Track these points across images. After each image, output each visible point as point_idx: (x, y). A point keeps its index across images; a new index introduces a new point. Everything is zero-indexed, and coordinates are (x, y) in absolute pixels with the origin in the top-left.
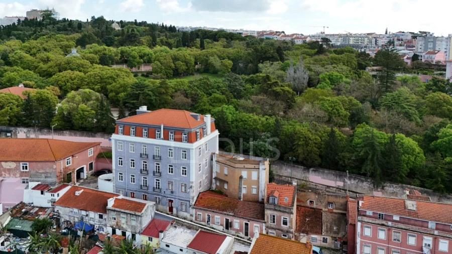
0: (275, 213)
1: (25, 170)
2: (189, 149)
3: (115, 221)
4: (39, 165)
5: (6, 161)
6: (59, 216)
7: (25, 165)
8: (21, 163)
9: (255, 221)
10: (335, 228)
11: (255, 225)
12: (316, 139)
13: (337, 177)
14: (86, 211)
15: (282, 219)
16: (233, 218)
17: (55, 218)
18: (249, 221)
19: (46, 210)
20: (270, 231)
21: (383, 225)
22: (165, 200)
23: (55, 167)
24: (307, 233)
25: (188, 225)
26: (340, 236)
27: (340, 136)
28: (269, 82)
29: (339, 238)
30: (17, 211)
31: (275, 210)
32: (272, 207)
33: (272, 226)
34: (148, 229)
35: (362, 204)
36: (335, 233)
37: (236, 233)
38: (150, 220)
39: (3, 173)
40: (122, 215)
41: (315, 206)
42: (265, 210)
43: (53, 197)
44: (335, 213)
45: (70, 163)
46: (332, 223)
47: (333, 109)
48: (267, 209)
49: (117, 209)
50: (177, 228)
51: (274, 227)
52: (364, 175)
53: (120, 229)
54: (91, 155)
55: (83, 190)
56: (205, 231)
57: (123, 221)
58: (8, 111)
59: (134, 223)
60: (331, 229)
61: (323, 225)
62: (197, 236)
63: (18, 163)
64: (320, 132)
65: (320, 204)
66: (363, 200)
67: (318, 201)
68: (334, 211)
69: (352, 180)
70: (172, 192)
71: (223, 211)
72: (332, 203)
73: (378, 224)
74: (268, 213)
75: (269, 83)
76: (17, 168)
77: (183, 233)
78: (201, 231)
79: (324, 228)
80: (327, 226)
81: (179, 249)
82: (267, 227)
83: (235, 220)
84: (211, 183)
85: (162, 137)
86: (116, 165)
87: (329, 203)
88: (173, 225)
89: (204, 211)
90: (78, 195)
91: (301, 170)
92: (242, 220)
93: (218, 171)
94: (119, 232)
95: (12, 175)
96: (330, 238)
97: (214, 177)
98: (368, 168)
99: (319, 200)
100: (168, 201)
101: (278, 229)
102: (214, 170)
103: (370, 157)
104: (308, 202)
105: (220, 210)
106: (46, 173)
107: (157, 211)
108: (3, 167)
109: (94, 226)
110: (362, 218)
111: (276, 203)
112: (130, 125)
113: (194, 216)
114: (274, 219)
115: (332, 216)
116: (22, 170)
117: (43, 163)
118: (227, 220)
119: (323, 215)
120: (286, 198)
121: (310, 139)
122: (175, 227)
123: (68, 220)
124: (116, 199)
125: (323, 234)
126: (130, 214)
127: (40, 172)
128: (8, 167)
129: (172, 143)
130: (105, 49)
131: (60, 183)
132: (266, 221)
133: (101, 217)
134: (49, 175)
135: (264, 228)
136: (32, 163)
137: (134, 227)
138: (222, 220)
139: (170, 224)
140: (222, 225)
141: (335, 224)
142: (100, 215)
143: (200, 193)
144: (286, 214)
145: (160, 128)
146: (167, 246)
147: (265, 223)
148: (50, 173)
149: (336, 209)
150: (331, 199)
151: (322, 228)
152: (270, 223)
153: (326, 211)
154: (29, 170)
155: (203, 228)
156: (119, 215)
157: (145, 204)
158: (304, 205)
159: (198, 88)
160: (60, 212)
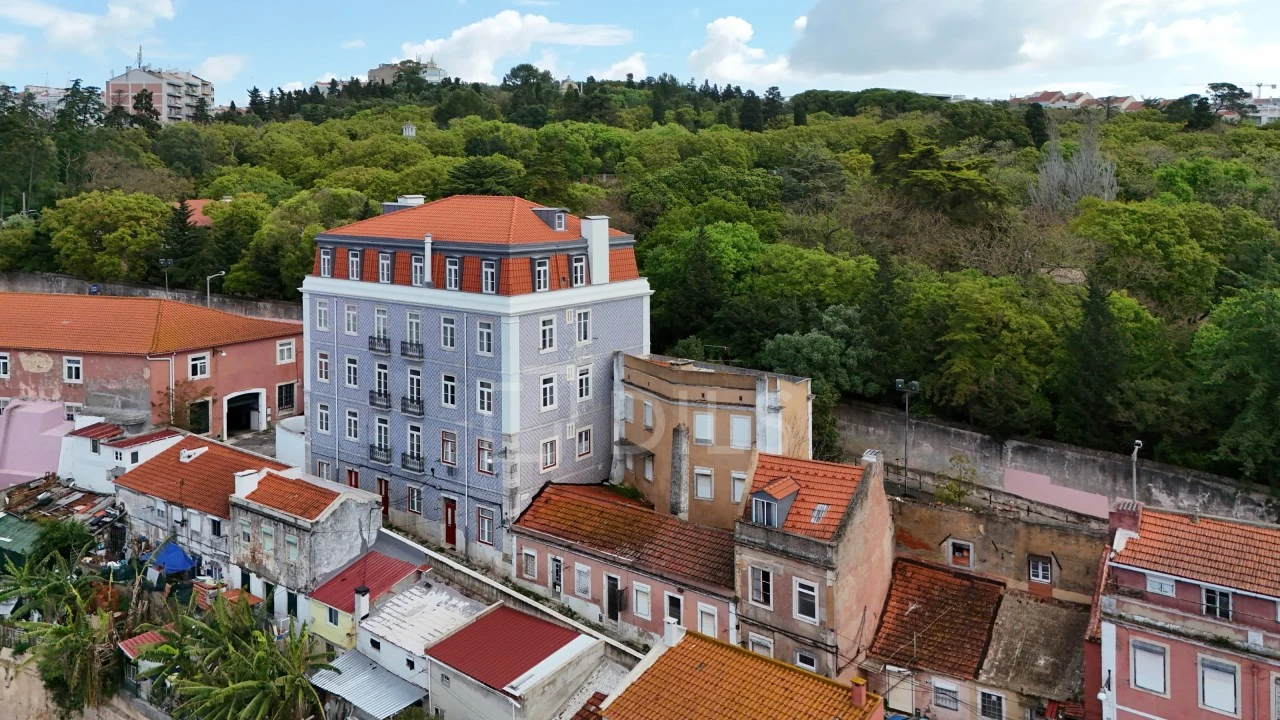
0: (771, 563)
1: (74, 381)
2: (497, 317)
3: (250, 545)
4: (109, 365)
5: (29, 351)
6: (121, 520)
7: (74, 366)
8: (65, 358)
9: (700, 590)
10: (1042, 662)
11: (702, 606)
12: (1032, 328)
13: (1115, 480)
14: (183, 507)
15: (796, 589)
16: (632, 575)
17: (106, 523)
18: (681, 591)
19: (96, 502)
20: (754, 636)
21: (1221, 643)
22: (434, 500)
23: (147, 373)
24: (914, 665)
25: (467, 582)
26: (1057, 693)
27: (1138, 318)
28: (905, 156)
29: (1050, 701)
30: (26, 496)
31: (769, 550)
32: (759, 537)
33: (762, 617)
34: (339, 580)
35: (1131, 541)
36: (1039, 679)
37: (641, 635)
38: (356, 552)
39: (22, 386)
40: (267, 527)
41: (973, 566)
42: (737, 548)
43: (118, 463)
44: (1061, 603)
45: (203, 372)
46: (1034, 640)
47: (1145, 242)
48: (742, 544)
49: (254, 505)
50: (432, 592)
51: (768, 619)
52: (1229, 470)
53: (259, 576)
54: (287, 361)
55: (206, 449)
56: (517, 608)
57: (269, 545)
58: (122, 239)
59: (293, 556)
60: (1024, 663)
61: (994, 644)
62: (480, 621)
63: (57, 356)
64: (1056, 304)
65: (994, 560)
66: (1133, 527)
67: (986, 549)
68: (1058, 594)
69: (1182, 495)
70: (451, 471)
71: (604, 547)
72: (1047, 560)
73: (1199, 638)
74: (746, 560)
75: (903, 160)
76: (54, 373)
77: (442, 608)
78: (503, 608)
79: (995, 653)
80: (1008, 650)
81: (405, 657)
82: (744, 620)
83: (637, 585)
84: (609, 458)
85: (428, 278)
86: (313, 378)
87: (1034, 559)
88: (423, 578)
89: (543, 546)
90: (187, 460)
91: (973, 446)
92: (659, 584)
93: (631, 418)
94: (257, 586)
95: (42, 394)
96: (1014, 698)
97: (616, 438)
98: (1246, 441)
99: (990, 544)
100: (441, 505)
101: (781, 631)
102: (618, 413)
103: (1257, 393)
104: (948, 546)
105: (593, 544)
106: (124, 392)
107: (390, 527)
108: (22, 369)
109: (200, 559)
110: (1120, 604)
111: (776, 522)
112: (349, 244)
113: (514, 561)
114: (766, 588)
115: (1044, 613)
116: (67, 380)
117: (118, 359)
118: (612, 581)
119: (1005, 604)
120: (819, 507)
121: (1006, 326)
122: (428, 586)
123: (144, 534)
124: (269, 474)
125: (983, 678)
126: (285, 522)
127: (110, 387)
128: (34, 370)
129: (452, 298)
130: (498, 129)
131: (157, 426)
132: (739, 595)
133: (216, 528)
134: (132, 399)
135: (733, 621)
136: (92, 361)
137: (292, 570)
138: (596, 582)
139: (412, 574)
140: (596, 601)
141: (1047, 645)
142: (214, 521)
143: (548, 484)
144: (810, 571)
145: (423, 249)
146: (376, 645)
147: (736, 600)
148: (136, 394)
149: (1065, 585)
150: (1042, 543)
151: (984, 654)
152: (752, 601)
153: (1022, 593)
154: (84, 380)
155: (509, 596)
156: (259, 523)
157: (334, 495)
158: (932, 560)
159: (669, 185)
160: (128, 509)
